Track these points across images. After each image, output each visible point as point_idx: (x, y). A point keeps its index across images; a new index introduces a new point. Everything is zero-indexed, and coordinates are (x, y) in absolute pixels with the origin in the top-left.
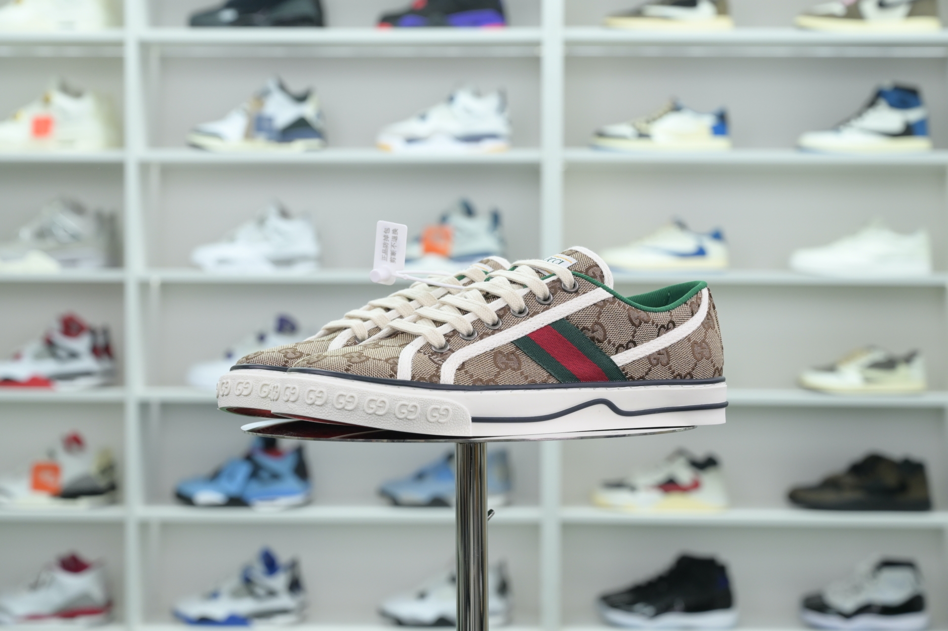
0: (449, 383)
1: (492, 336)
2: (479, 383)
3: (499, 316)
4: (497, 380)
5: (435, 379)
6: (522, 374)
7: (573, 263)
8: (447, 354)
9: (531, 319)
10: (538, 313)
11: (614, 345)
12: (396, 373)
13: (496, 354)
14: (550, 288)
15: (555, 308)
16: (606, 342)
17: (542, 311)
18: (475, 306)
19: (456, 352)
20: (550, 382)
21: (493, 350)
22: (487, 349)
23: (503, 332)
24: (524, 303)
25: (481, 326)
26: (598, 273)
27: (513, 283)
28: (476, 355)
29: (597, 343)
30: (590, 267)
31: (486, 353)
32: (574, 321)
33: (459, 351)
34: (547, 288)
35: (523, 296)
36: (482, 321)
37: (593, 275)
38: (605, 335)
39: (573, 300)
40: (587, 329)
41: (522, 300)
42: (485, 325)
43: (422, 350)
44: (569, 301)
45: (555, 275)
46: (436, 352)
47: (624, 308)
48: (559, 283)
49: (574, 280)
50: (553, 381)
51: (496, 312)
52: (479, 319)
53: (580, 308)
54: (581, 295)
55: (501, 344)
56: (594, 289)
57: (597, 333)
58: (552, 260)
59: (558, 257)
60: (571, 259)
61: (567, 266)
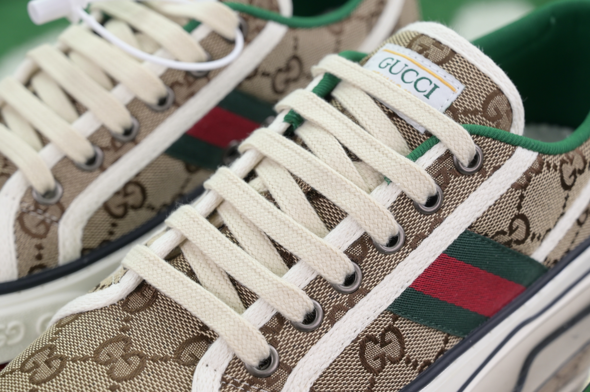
1: (351, 311)
3: (354, 259)
6: (408, 362)
7: (459, 92)
8: (277, 378)
10: (423, 237)
11: (532, 239)
14: (435, 177)
15: (451, 216)
16: (529, 240)
17: (430, 231)
18: (304, 241)
19: (295, 371)
20: (449, 347)
21: (358, 338)
22: (348, 343)
23: (369, 295)
24: (394, 222)
25: (327, 292)
26: (503, 108)
27: (355, 158)
28: (331, 361)
29: (515, 246)
30: (489, 98)
31: (345, 352)
32: (482, 229)
33: (299, 364)
34: (428, 176)
35: (389, 204)
36: (324, 281)
37: (495, 113)
38: (528, 228)
39: (478, 189)
40: (503, 233)
41: (391, 216)
42: (333, 287)
43: (229, 377)
44: (473, 195)
45: (437, 141)
46: (256, 376)
47: (555, 167)
48: (448, 160)
49: (474, 146)
50: (454, 342)
51: (346, 252)
52: (319, 278)
53: (491, 202)
54: (489, 176)
55: (368, 323)
56: (510, 156)
57: (516, 232)
58: (411, 77)
59: (419, 66)
60: (451, 79)
61: (448, 104)
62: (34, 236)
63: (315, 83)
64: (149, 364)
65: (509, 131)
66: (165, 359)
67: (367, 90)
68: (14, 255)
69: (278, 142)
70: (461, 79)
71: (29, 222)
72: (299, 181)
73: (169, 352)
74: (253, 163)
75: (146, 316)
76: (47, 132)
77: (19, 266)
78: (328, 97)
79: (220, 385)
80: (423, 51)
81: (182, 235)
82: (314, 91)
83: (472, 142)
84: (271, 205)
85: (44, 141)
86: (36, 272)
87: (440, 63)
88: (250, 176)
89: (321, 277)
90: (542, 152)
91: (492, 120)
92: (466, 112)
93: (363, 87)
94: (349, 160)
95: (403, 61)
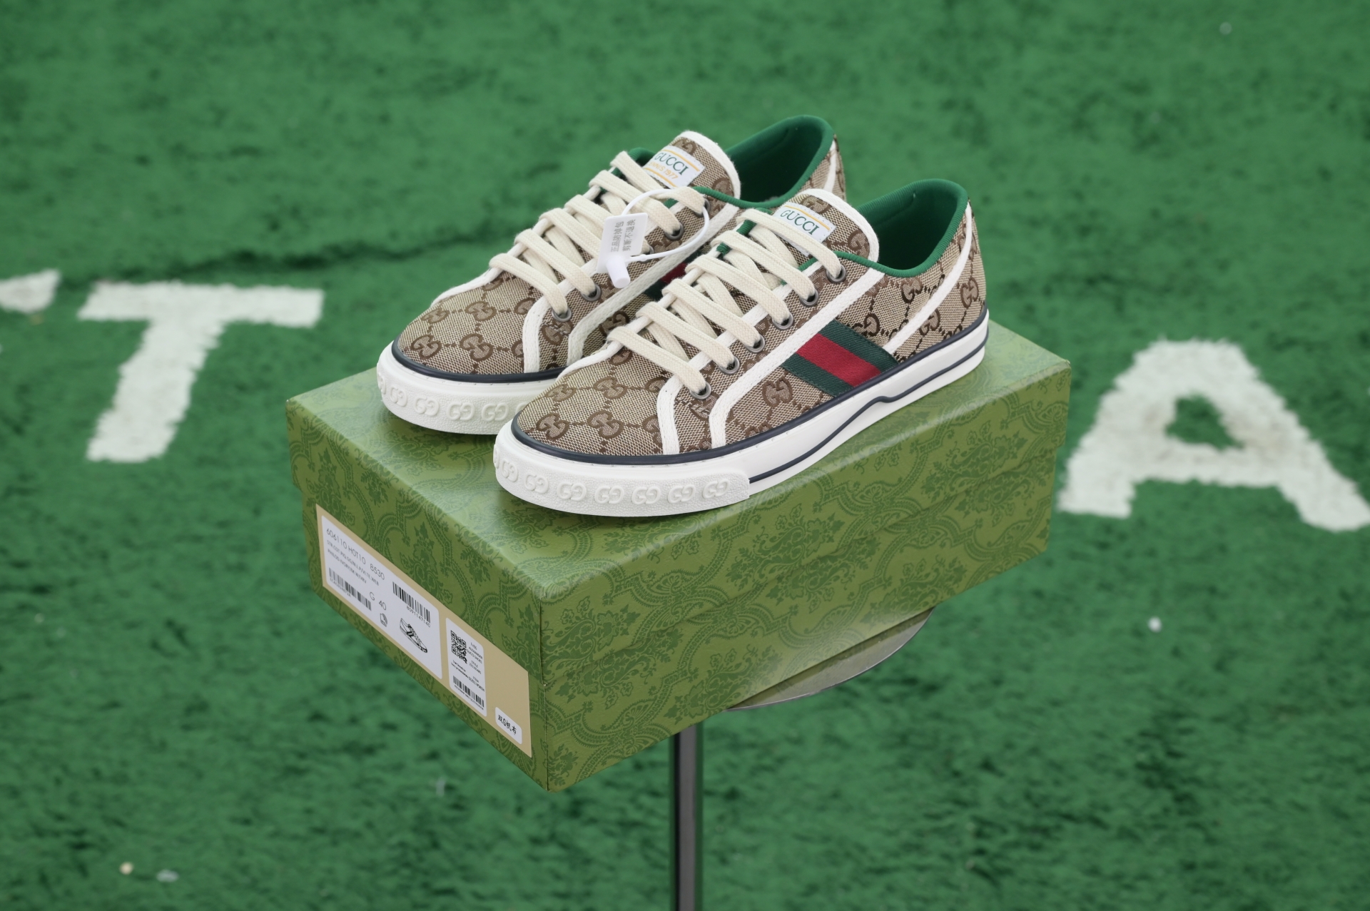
0: (722, 445)
1: (757, 364)
2: (753, 434)
3: (762, 332)
4: (770, 422)
5: (706, 444)
6: (795, 404)
7: (832, 230)
8: (710, 401)
9: (799, 331)
10: (805, 321)
11: (882, 333)
12: (661, 445)
13: (765, 385)
14: (814, 282)
15: (824, 309)
16: (879, 333)
17: (810, 318)
18: (728, 319)
19: (721, 397)
20: (823, 401)
21: (761, 382)
22: (755, 384)
23: (769, 355)
24: (787, 309)
25: (742, 351)
26: (862, 242)
27: (764, 270)
28: (744, 394)
29: (869, 338)
30: (853, 235)
31: (753, 390)
32: (845, 321)
33: (723, 394)
34: (810, 282)
35: (784, 298)
36: (741, 344)
37: (856, 245)
38: (878, 325)
39: (842, 293)
40: (859, 325)
41: (785, 305)
42: (746, 348)
43: (680, 399)
44: (839, 296)
45: (816, 260)
46: (696, 399)
47: (897, 285)
48: (823, 273)
49: (840, 265)
50: (827, 398)
51: (755, 327)
52: (738, 342)
53: (851, 303)
54: (850, 285)
55: (768, 373)
56: (864, 273)
57: (870, 326)
58: (801, 221)
59: (807, 215)
60: (827, 222)
61: (824, 238)
62: (552, 343)
63: (738, 227)
64: (629, 391)
65: (867, 258)
66: (639, 389)
67: (772, 229)
68: (538, 354)
69: (713, 261)
70: (833, 222)
71: (549, 332)
72: (726, 284)
73: (642, 385)
74: (696, 276)
75: (625, 367)
76: (562, 271)
77: (541, 362)
78: (747, 235)
79: (674, 403)
80: (811, 206)
81: (649, 319)
82: (737, 231)
83: (839, 262)
84: (708, 299)
85: (559, 277)
86: (551, 368)
87: (821, 213)
88: (694, 284)
89: (739, 342)
90: (887, 274)
91: (855, 249)
92: (836, 244)
93: (770, 227)
94: (759, 271)
95: (797, 212)
